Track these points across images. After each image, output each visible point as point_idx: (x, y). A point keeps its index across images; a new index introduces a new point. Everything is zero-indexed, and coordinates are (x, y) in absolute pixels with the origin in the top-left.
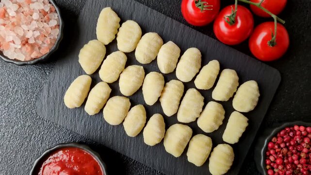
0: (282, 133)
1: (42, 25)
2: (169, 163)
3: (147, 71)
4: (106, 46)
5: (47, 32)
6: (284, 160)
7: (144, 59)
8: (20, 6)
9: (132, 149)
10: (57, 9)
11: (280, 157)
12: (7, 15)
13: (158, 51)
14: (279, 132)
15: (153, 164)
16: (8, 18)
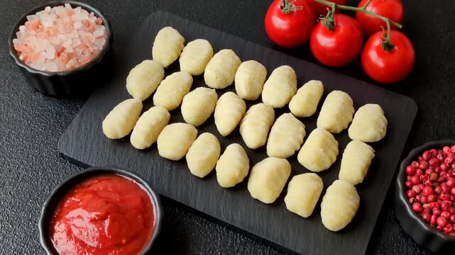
0: (425, 155)
1: (84, 34)
2: (257, 217)
3: (220, 92)
4: (165, 69)
5: (90, 43)
6: (434, 188)
7: (217, 78)
8: (58, 17)
9: (199, 196)
10: (105, 22)
11: (428, 184)
12: (40, 27)
13: (236, 70)
14: (420, 154)
15: (233, 218)
16: (42, 30)
